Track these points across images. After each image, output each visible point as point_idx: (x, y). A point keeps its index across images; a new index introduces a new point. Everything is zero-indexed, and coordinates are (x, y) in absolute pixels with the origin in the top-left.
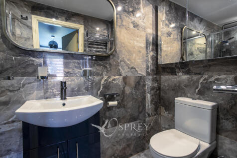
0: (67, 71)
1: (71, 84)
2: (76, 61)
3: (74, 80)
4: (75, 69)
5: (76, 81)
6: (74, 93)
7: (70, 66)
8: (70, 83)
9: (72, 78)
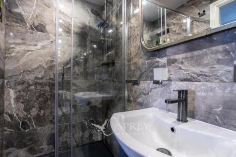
0: (198, 72)
1: (205, 98)
2: (220, 48)
3: (212, 90)
4: (217, 66)
5: (219, 92)
6: (211, 117)
7: (206, 62)
8: (203, 94)
9: (209, 84)
